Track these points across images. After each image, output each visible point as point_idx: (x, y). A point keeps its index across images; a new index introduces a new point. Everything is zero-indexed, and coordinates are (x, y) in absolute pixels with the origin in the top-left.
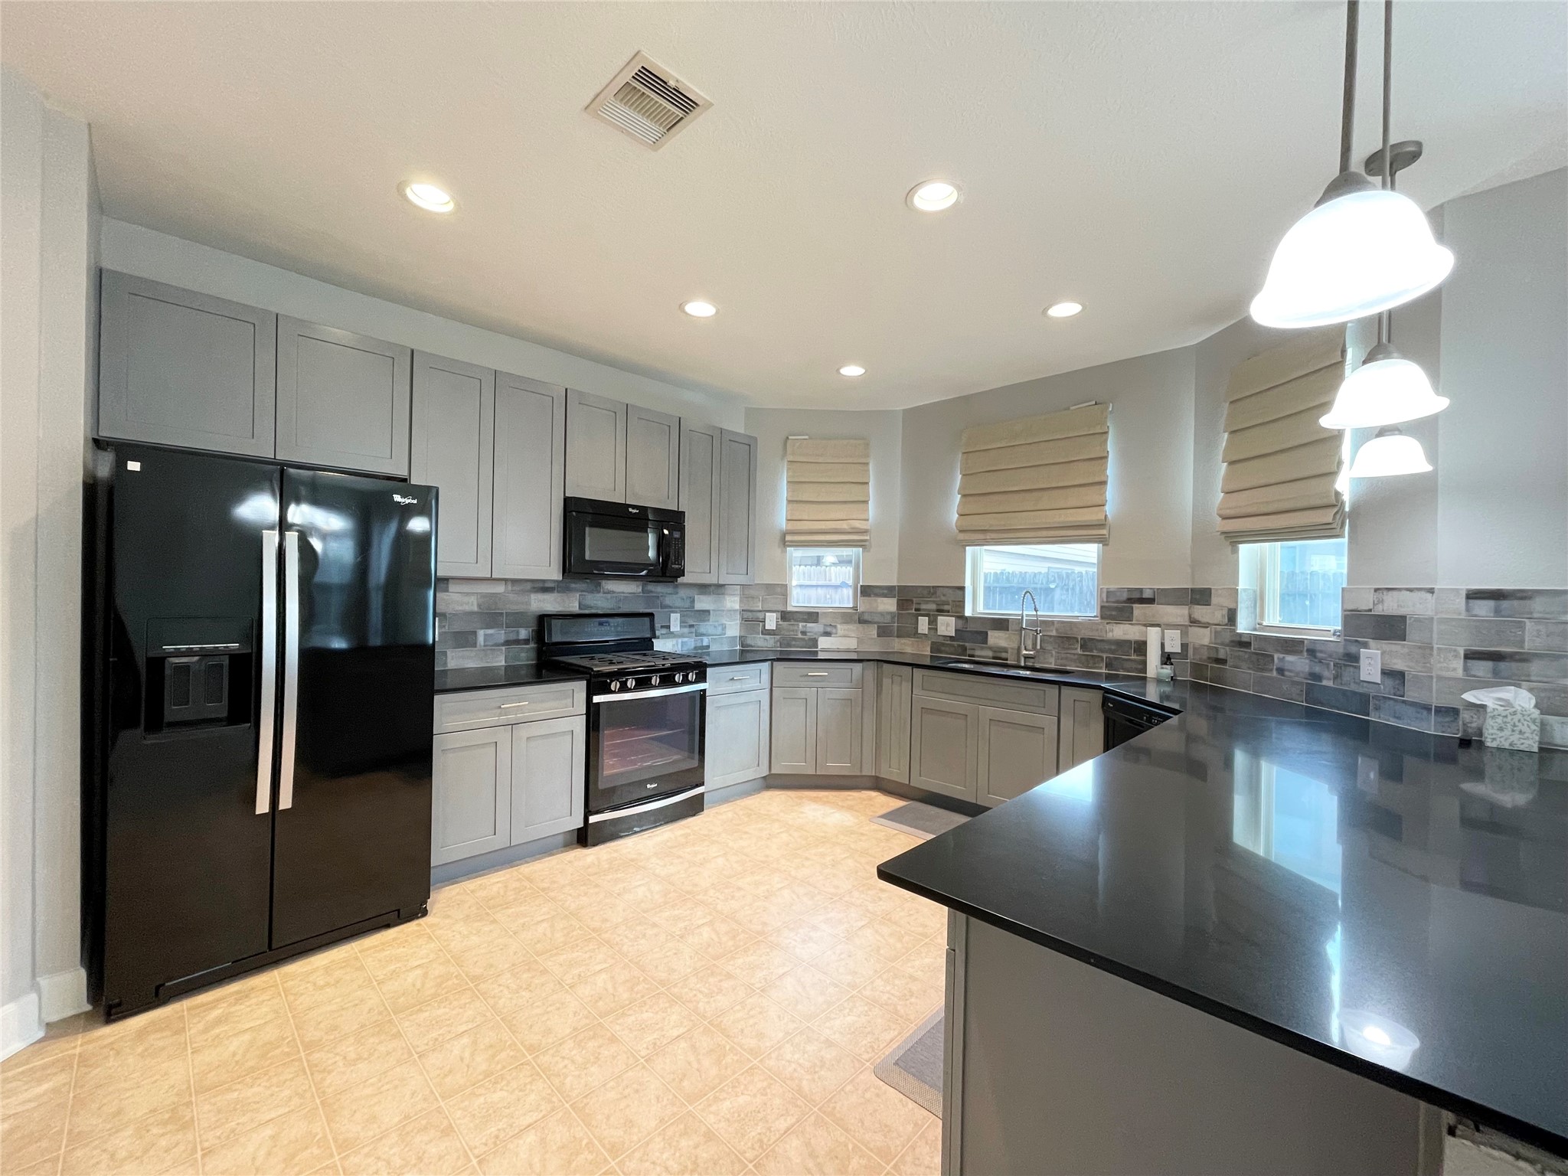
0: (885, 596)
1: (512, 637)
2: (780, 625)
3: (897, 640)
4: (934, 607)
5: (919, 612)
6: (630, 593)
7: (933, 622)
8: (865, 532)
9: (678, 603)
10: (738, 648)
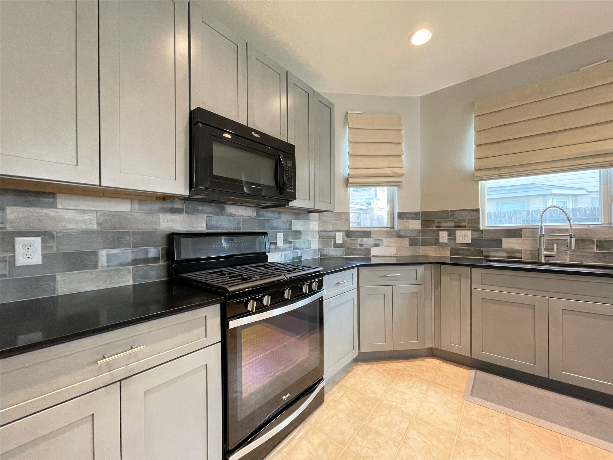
0: (413, 219)
1: (141, 256)
2: (345, 240)
3: (421, 248)
4: (452, 224)
5: (439, 228)
6: (249, 217)
7: (452, 235)
8: (401, 175)
9: (282, 225)
10: (318, 257)
